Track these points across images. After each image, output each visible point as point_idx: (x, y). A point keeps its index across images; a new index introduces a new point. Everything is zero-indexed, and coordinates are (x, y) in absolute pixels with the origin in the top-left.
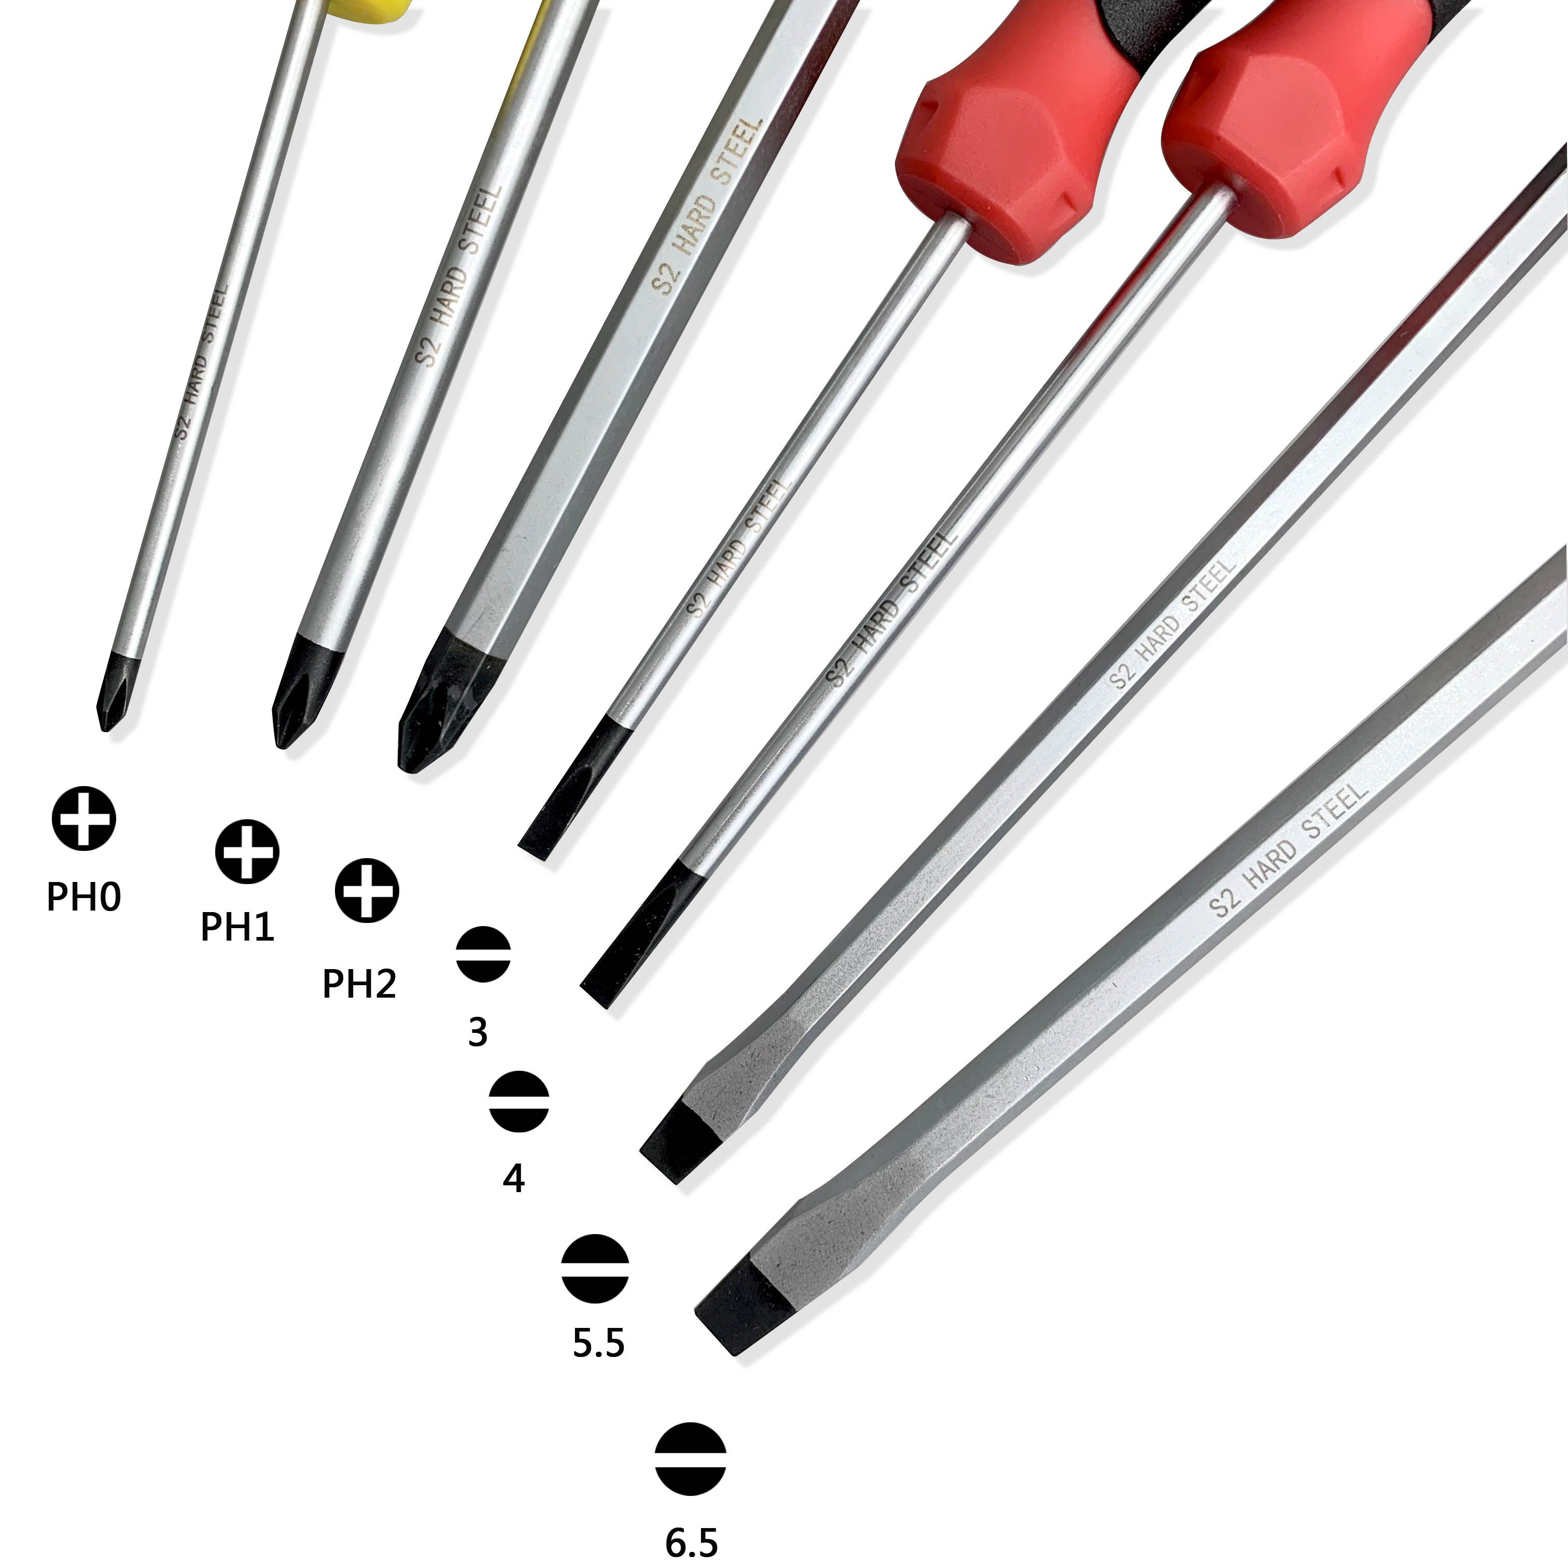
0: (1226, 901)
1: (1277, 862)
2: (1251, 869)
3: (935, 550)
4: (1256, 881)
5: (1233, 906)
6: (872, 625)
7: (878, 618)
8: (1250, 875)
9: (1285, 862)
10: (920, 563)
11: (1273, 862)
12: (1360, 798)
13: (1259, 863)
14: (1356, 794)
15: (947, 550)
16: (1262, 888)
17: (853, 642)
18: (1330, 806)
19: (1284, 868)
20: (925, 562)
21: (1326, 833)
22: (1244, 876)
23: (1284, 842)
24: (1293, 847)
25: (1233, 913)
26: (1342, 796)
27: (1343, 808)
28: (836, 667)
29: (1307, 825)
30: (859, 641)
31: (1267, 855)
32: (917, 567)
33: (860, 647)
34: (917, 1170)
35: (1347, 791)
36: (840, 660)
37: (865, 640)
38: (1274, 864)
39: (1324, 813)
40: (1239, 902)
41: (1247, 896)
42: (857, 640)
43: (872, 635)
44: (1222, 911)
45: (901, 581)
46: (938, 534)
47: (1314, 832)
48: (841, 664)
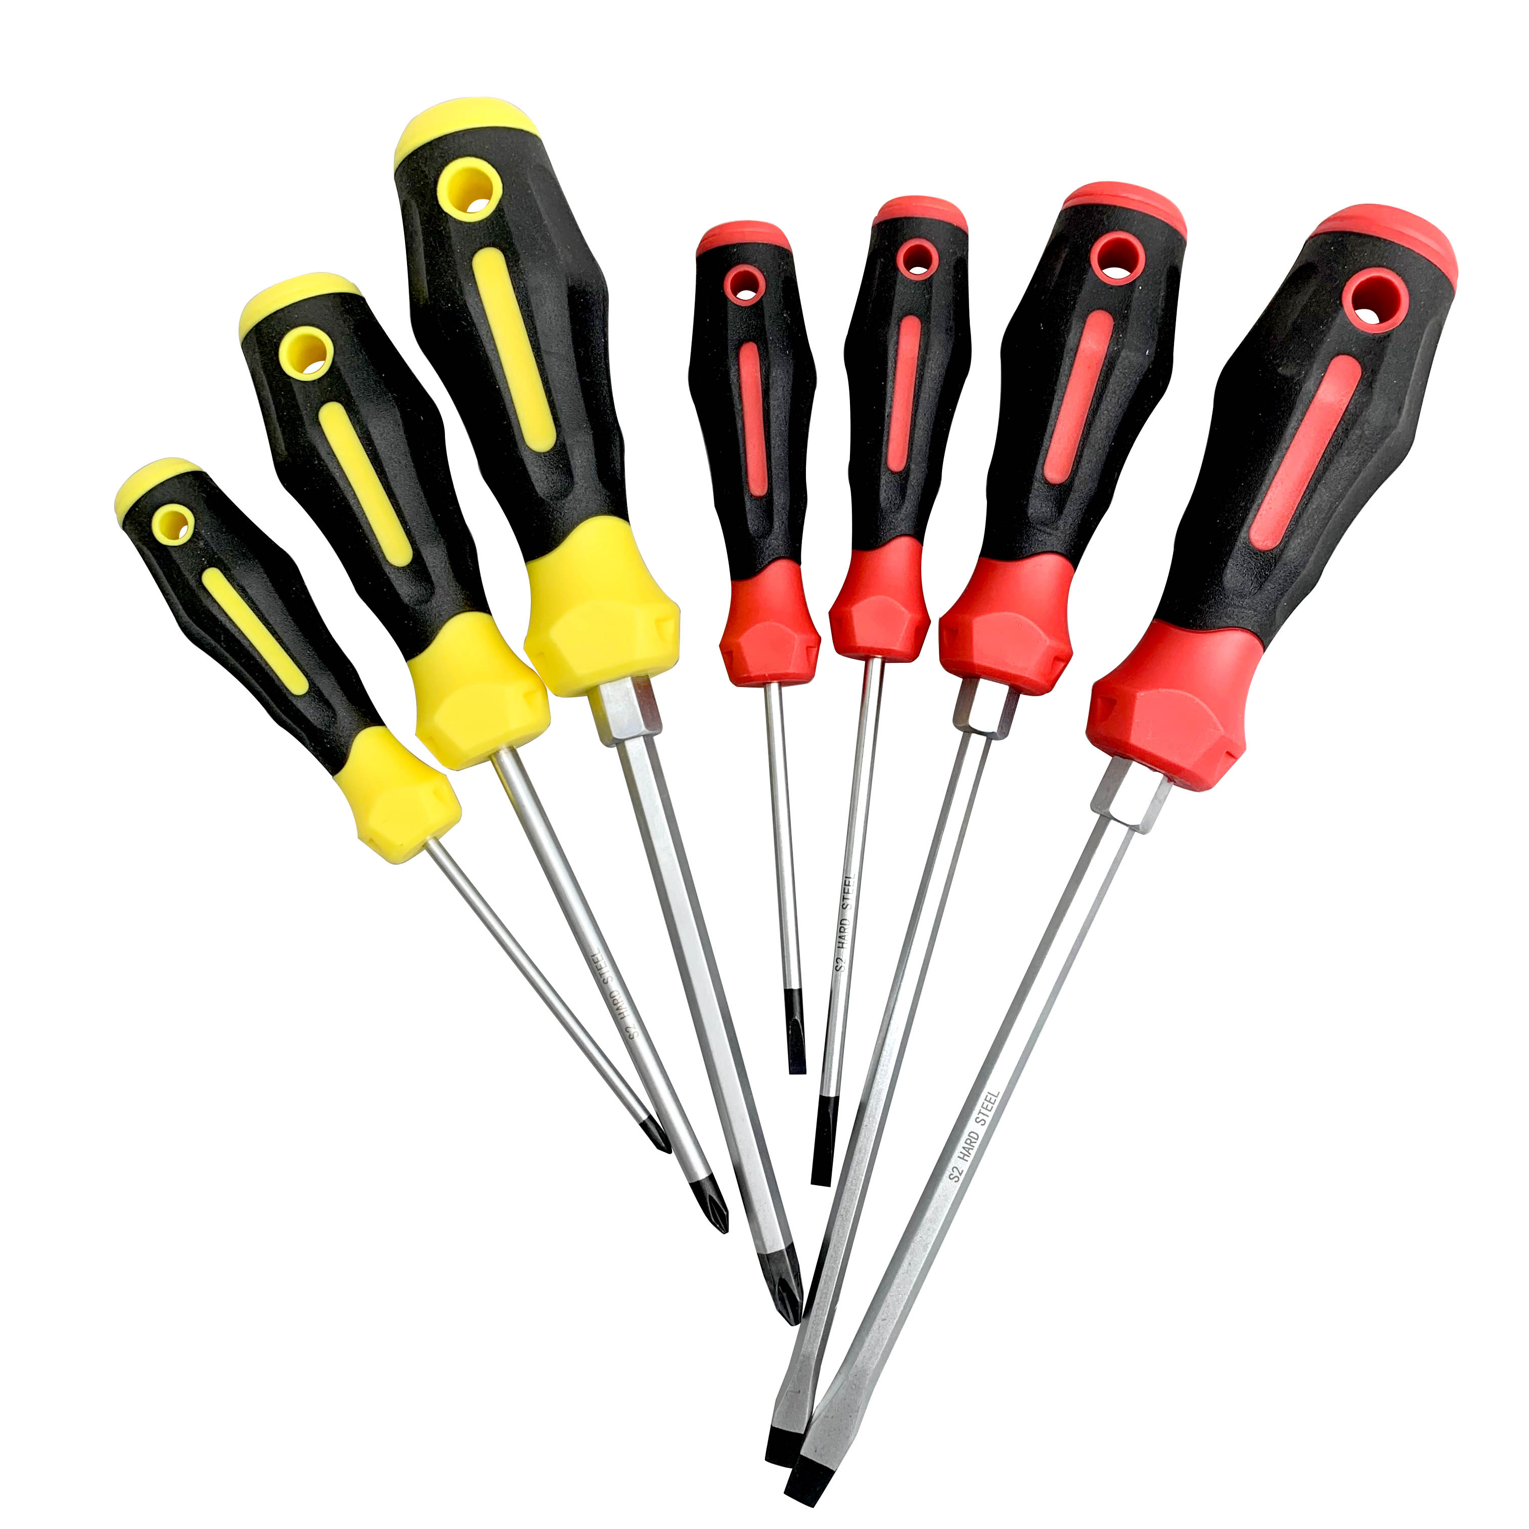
0: (956, 1173)
1: (972, 1144)
2: (961, 1152)
3: (849, 885)
4: (966, 1158)
5: (960, 1174)
6: (842, 934)
7: (842, 930)
8: (962, 1156)
9: (975, 1142)
10: (846, 895)
11: (970, 1145)
12: (997, 1097)
13: (964, 1148)
14: (994, 1096)
15: (853, 882)
16: (970, 1159)
17: (839, 947)
18: (985, 1106)
19: (976, 1146)
20: (848, 893)
21: (988, 1120)
22: (959, 1157)
23: (971, 1133)
24: (976, 1134)
25: (962, 1178)
26: (988, 1099)
27: (991, 1105)
28: (837, 963)
29: (978, 1120)
30: (841, 945)
31: (966, 1143)
32: (845, 897)
33: (842, 947)
34: (863, 1372)
35: (989, 1096)
36: (837, 959)
37: (843, 943)
38: (971, 1145)
39: (983, 1111)
40: (962, 1171)
41: (965, 1166)
42: (839, 945)
43: (844, 939)
44: (956, 1179)
45: (843, 908)
46: (846, 877)
47: (983, 1122)
48: (839, 960)
